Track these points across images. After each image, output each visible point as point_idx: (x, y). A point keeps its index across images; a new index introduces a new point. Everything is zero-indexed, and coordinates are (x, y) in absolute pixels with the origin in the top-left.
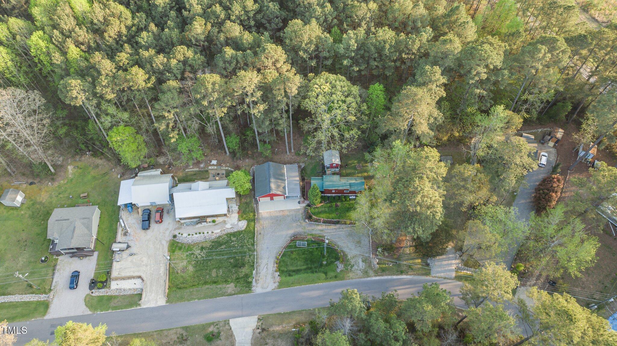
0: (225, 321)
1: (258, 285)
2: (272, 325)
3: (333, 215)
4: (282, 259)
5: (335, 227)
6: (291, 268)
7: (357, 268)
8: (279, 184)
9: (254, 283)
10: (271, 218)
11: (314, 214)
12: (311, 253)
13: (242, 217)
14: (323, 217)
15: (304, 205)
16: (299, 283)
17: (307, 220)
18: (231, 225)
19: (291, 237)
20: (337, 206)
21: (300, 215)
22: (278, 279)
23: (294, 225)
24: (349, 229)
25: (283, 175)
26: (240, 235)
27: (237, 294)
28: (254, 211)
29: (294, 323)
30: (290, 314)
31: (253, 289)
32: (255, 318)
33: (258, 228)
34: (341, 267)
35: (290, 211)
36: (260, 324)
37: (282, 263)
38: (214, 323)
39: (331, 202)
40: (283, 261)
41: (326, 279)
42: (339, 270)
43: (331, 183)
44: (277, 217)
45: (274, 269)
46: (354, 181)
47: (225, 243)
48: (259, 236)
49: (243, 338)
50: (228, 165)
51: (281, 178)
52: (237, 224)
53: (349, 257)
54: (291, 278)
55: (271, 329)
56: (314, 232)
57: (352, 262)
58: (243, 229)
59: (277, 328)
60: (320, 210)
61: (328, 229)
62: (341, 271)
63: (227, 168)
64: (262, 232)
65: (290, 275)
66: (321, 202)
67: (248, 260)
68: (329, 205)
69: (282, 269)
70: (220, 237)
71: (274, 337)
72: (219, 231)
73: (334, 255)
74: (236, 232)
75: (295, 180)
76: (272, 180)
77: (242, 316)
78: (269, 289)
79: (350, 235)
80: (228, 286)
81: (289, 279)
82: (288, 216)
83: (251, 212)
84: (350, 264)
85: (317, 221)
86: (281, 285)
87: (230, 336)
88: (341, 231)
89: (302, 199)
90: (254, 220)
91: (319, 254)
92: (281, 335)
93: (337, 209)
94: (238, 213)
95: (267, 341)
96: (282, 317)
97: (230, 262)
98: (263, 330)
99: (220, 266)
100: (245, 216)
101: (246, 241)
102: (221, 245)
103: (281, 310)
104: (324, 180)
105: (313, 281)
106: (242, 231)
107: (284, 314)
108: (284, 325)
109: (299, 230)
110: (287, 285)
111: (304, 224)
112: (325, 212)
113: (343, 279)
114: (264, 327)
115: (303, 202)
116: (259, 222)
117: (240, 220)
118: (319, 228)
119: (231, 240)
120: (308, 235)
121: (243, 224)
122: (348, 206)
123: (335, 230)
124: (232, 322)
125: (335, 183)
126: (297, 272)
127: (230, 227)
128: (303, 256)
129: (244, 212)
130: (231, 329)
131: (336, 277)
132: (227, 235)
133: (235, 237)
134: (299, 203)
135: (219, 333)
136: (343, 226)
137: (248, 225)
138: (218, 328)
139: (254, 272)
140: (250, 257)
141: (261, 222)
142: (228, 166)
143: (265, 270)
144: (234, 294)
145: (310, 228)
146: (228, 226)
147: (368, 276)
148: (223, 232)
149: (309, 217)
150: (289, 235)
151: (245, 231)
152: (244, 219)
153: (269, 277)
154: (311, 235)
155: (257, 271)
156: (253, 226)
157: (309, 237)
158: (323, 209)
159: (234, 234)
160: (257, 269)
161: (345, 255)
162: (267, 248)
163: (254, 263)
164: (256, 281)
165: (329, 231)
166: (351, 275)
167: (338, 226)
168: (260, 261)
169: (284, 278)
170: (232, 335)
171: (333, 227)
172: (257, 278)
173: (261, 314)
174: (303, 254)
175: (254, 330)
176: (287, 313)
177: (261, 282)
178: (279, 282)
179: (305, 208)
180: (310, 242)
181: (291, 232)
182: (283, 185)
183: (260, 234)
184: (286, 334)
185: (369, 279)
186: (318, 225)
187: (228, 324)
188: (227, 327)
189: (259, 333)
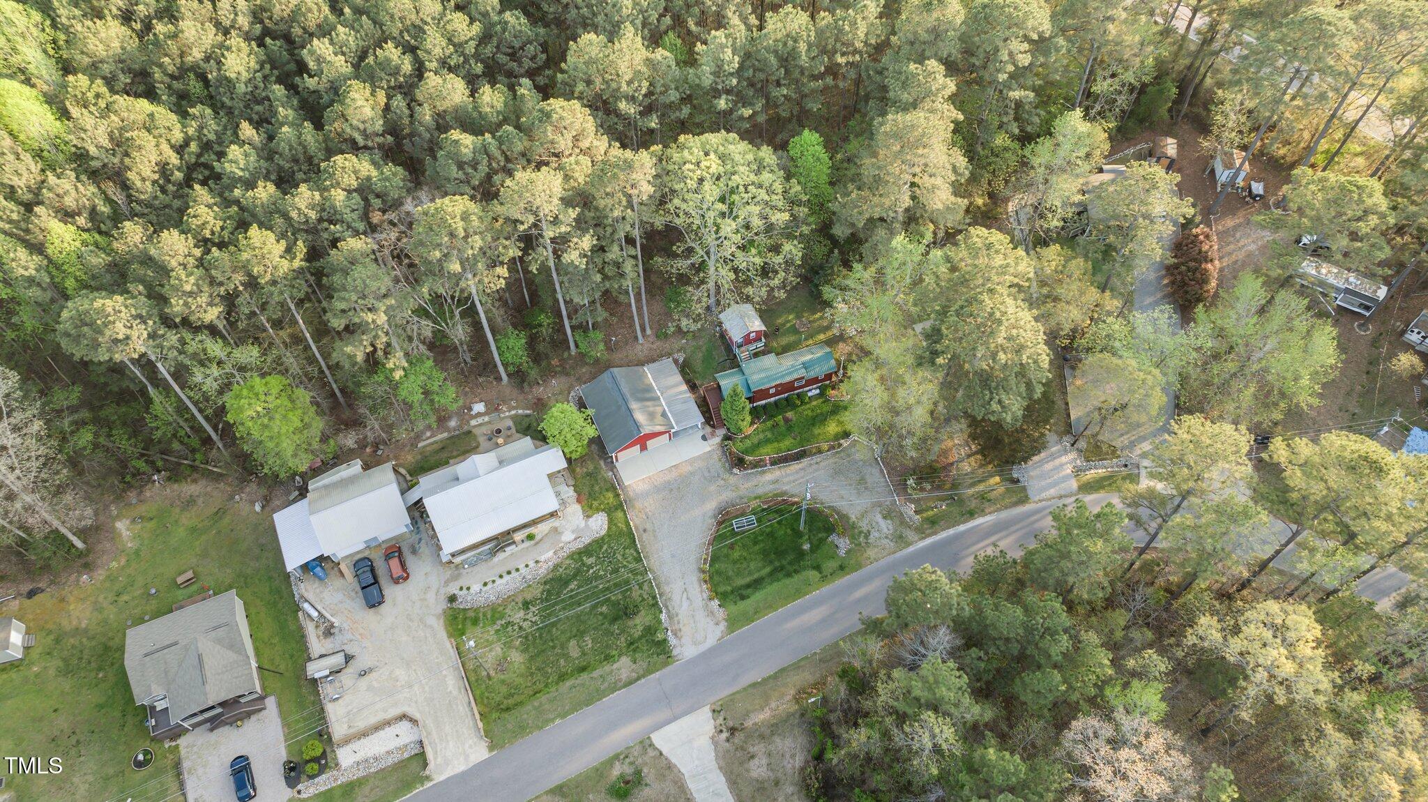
0: (641, 742)
1: (683, 640)
2: (747, 715)
3: (787, 442)
4: (713, 570)
5: (800, 466)
6: (740, 582)
7: (877, 535)
8: (651, 409)
9: (672, 641)
10: (658, 489)
11: (746, 452)
12: (771, 535)
13: (591, 507)
14: (767, 452)
15: (717, 440)
16: (771, 607)
17: (736, 471)
18: (573, 532)
19: (715, 517)
20: (786, 420)
21: (717, 463)
22: (721, 614)
23: (713, 488)
24: (831, 461)
25: (649, 389)
26: (601, 547)
27: (644, 676)
28: (613, 487)
29: (792, 692)
30: (775, 677)
31: (674, 653)
32: (705, 712)
33: (635, 520)
34: (843, 544)
35: (691, 462)
36: (720, 721)
37: (716, 578)
38: (621, 753)
39: (772, 417)
40: (719, 573)
41: (824, 578)
42: (842, 552)
43: (763, 375)
44: (669, 482)
45: (705, 596)
46: (808, 357)
47: (575, 576)
48: (645, 536)
49: (697, 762)
50: (513, 404)
51: (648, 395)
52: (587, 526)
53: (853, 518)
54: (748, 602)
55: (749, 723)
56: (760, 491)
57: (864, 525)
58: (603, 532)
59: (762, 717)
60: (755, 440)
61: (787, 475)
62: (848, 552)
63: (513, 412)
64: (648, 526)
65: (743, 598)
66: (752, 423)
67: (641, 595)
68: (769, 423)
69: (721, 589)
70: (556, 567)
71: (762, 737)
72: (551, 553)
73: (820, 524)
74: (590, 544)
75: (681, 393)
76: (634, 405)
77: (675, 718)
78: (711, 642)
79: (837, 472)
80: (615, 666)
81: (743, 605)
82: (692, 474)
83: (607, 490)
84: (861, 532)
85: (756, 465)
86: (733, 623)
87: (667, 768)
88: (817, 470)
89: (708, 429)
90: (621, 505)
91: (789, 531)
92: (775, 728)
93: (790, 428)
94: (579, 501)
95: (751, 749)
96: (762, 688)
97: (601, 614)
98: (733, 730)
99: (582, 628)
100: (595, 504)
101: (620, 558)
102: (566, 583)
103: (755, 675)
104: (746, 372)
105: (799, 593)
106: (602, 538)
107: (765, 681)
108: (773, 705)
109: (727, 496)
110: (747, 618)
111: (732, 480)
112: (768, 441)
113: (859, 566)
114: (731, 724)
115: (713, 434)
116: (633, 506)
117: (589, 517)
118: (769, 477)
119: (584, 564)
120: (750, 500)
121: (600, 522)
122: (809, 413)
123: (802, 473)
124: (657, 738)
125: (769, 373)
126: (756, 584)
127: (573, 537)
128: (757, 547)
129: (592, 496)
130: (661, 754)
131: (842, 568)
132: (571, 556)
133: (591, 556)
134: (704, 438)
135: (638, 773)
136: (817, 458)
137: (611, 521)
138: (631, 763)
139: (663, 617)
140: (641, 588)
141: (638, 505)
142: (514, 408)
143: (685, 604)
144: (638, 679)
145: (749, 484)
146: (568, 536)
147: (909, 544)
148: (562, 554)
149: (739, 462)
150: (711, 514)
151: (608, 535)
152: (598, 510)
153: (701, 615)
154: (756, 498)
155: (668, 611)
156: (623, 520)
157: (754, 504)
158: (761, 436)
159: (587, 551)
160: (667, 607)
161: (844, 517)
162: (673, 556)
163: (654, 597)
164: (675, 634)
165: (791, 478)
166: (871, 553)
167: (805, 462)
168: (666, 589)
169: (733, 608)
170: (670, 766)
171: (795, 466)
172: (676, 627)
173: (713, 699)
174: (755, 543)
175: (712, 738)
176: (770, 677)
177: (686, 631)
178: (726, 620)
179: (722, 446)
180: (761, 514)
181: (711, 506)
182: (659, 410)
183: (645, 531)
184: (786, 721)
185: (911, 549)
186: (764, 472)
187: (651, 745)
188: (651, 753)
189: (728, 740)
